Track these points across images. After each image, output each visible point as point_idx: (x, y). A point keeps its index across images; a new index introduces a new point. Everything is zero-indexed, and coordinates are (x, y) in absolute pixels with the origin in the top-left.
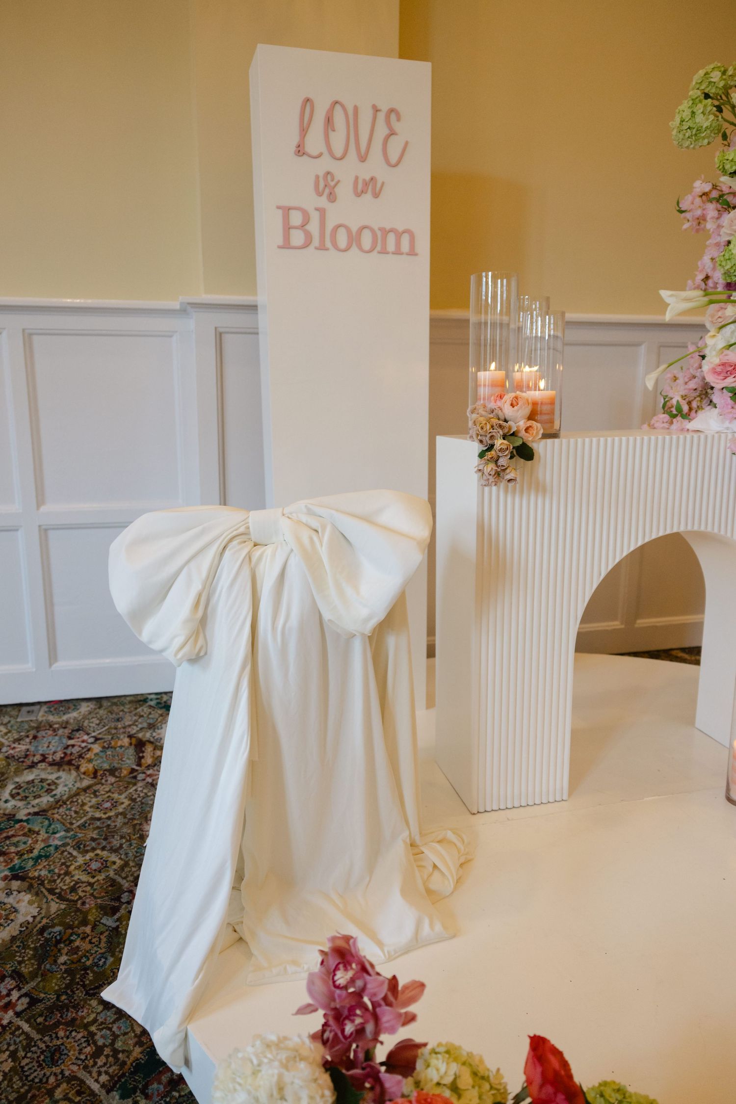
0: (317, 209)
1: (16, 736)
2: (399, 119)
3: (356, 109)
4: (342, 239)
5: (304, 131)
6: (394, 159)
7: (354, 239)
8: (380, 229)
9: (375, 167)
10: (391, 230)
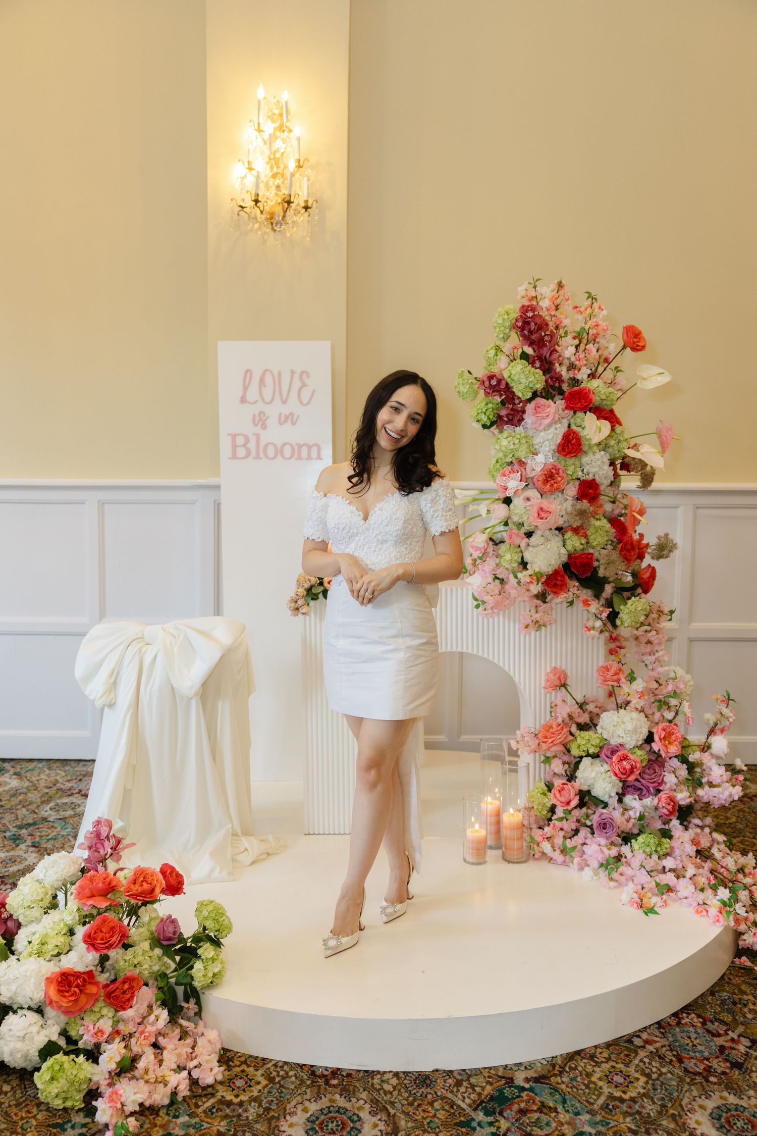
0: (254, 434)
1: (69, 778)
2: (308, 376)
3: (279, 373)
4: (271, 452)
5: (245, 388)
6: (305, 401)
7: (279, 451)
8: (297, 444)
9: (293, 406)
10: (305, 445)
